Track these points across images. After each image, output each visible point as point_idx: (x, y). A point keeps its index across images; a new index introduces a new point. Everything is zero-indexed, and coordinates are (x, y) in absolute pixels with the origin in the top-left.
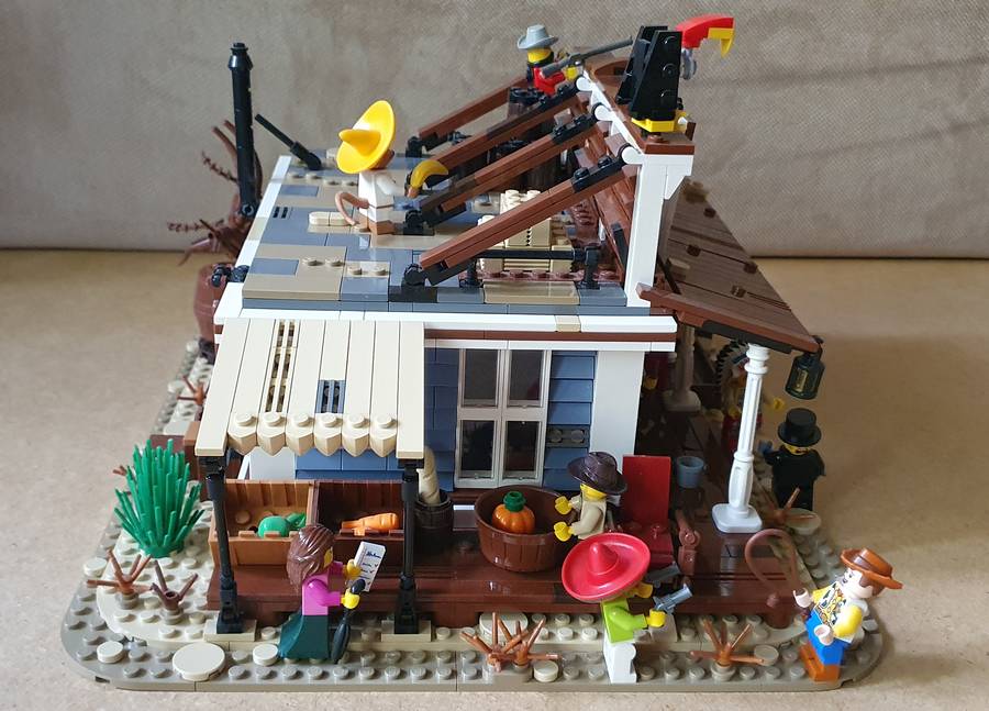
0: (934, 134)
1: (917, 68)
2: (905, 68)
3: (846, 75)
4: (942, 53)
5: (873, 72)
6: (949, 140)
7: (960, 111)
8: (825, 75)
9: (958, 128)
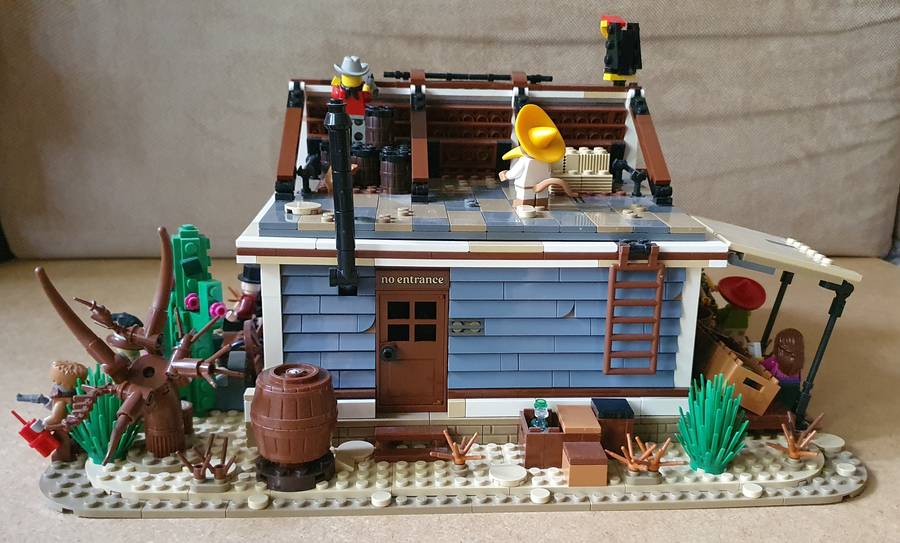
0: (793, 161)
1: (779, 112)
2: (768, 113)
3: (727, 118)
4: (795, 102)
5: (747, 115)
6: (806, 165)
7: (812, 143)
8: (710, 119)
9: (811, 156)
